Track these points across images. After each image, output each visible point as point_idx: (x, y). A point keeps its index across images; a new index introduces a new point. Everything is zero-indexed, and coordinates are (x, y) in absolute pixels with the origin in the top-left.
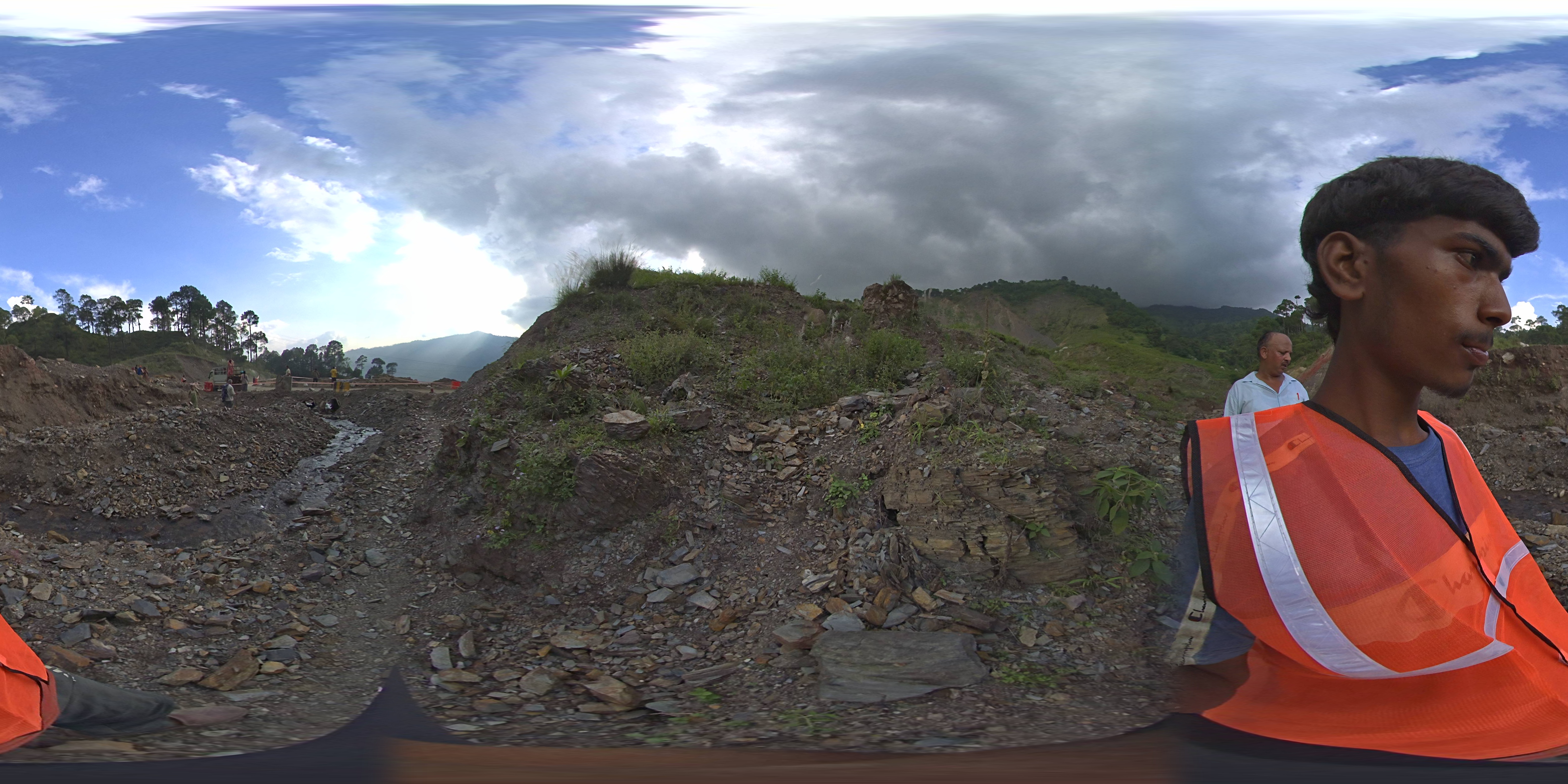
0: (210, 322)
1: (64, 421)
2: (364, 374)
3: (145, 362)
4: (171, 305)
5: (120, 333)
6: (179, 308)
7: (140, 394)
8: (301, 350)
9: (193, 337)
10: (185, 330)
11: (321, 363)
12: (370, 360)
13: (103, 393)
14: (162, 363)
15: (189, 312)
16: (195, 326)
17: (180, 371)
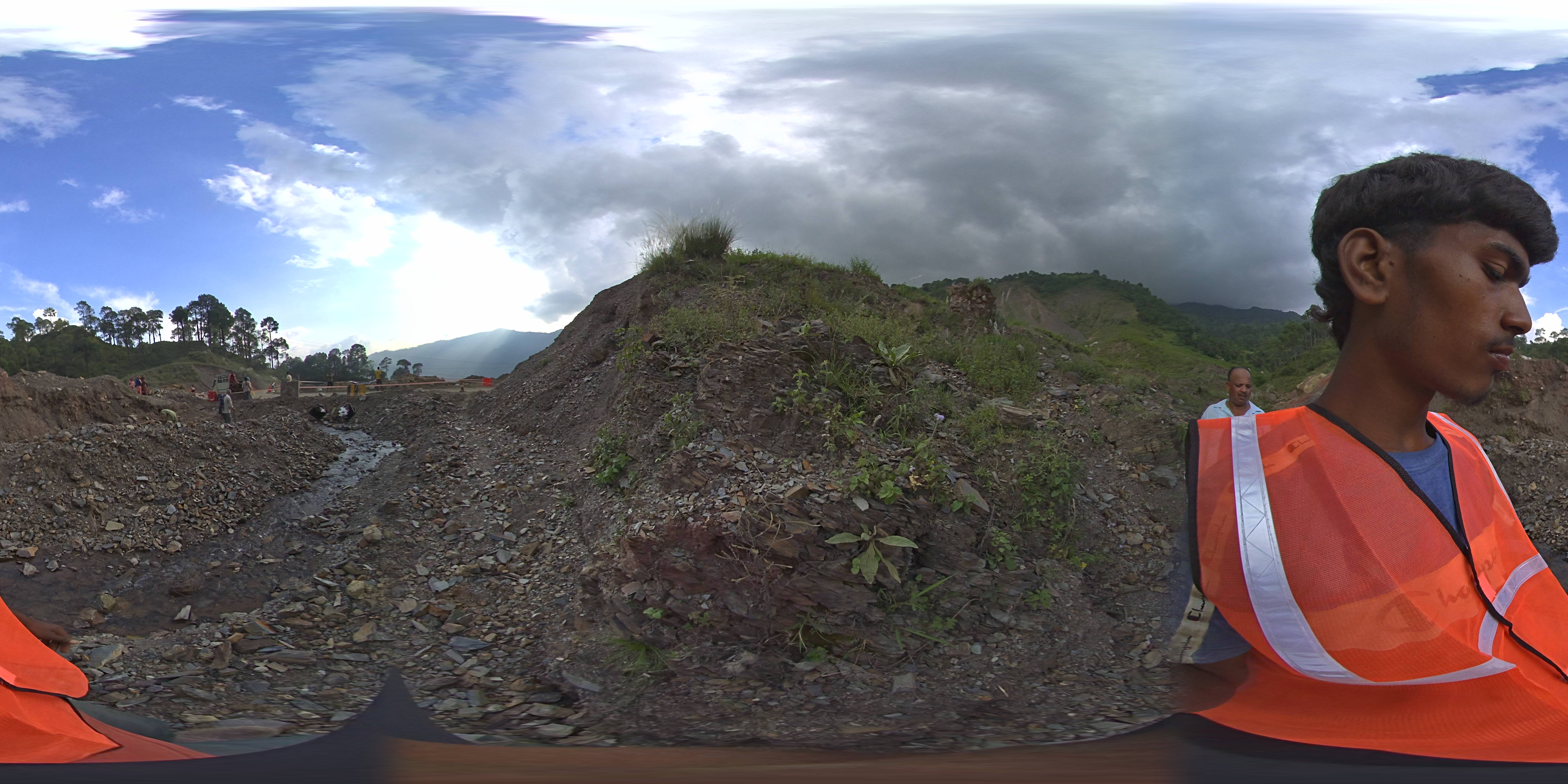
0: (230, 330)
4: (191, 315)
5: (141, 344)
6: (199, 317)
8: (324, 355)
9: (213, 346)
10: (206, 339)
11: (344, 367)
12: (395, 361)
13: (81, 406)
14: (178, 372)
15: (208, 321)
16: (216, 334)
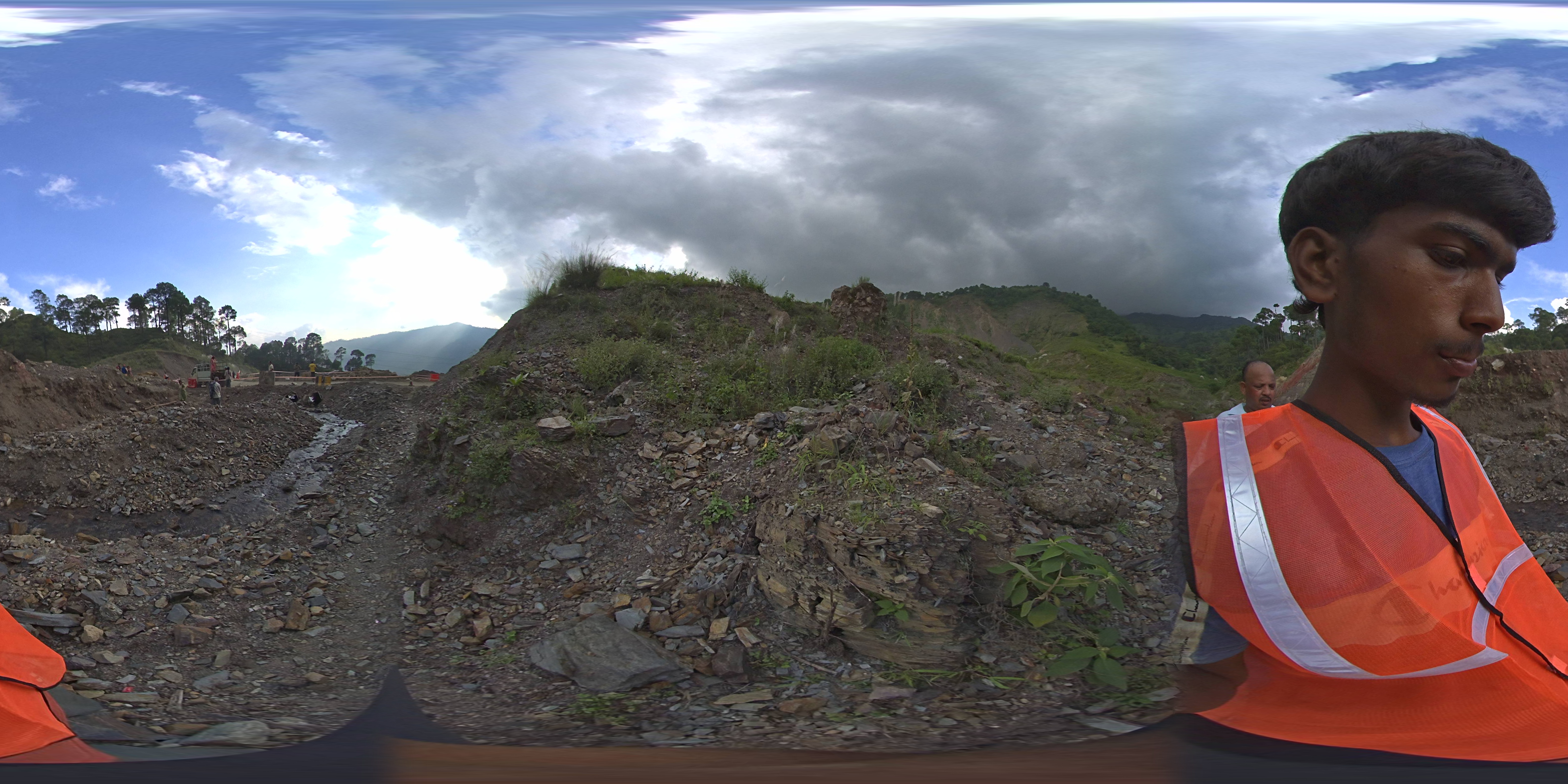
0: (188, 318)
1: (58, 424)
2: (343, 365)
3: (125, 359)
4: (148, 302)
5: (98, 332)
6: (156, 304)
7: (128, 393)
8: (279, 343)
9: (171, 333)
10: (163, 326)
11: (300, 355)
12: (349, 352)
13: (93, 394)
14: (142, 360)
15: (166, 309)
16: (173, 321)
17: (161, 368)
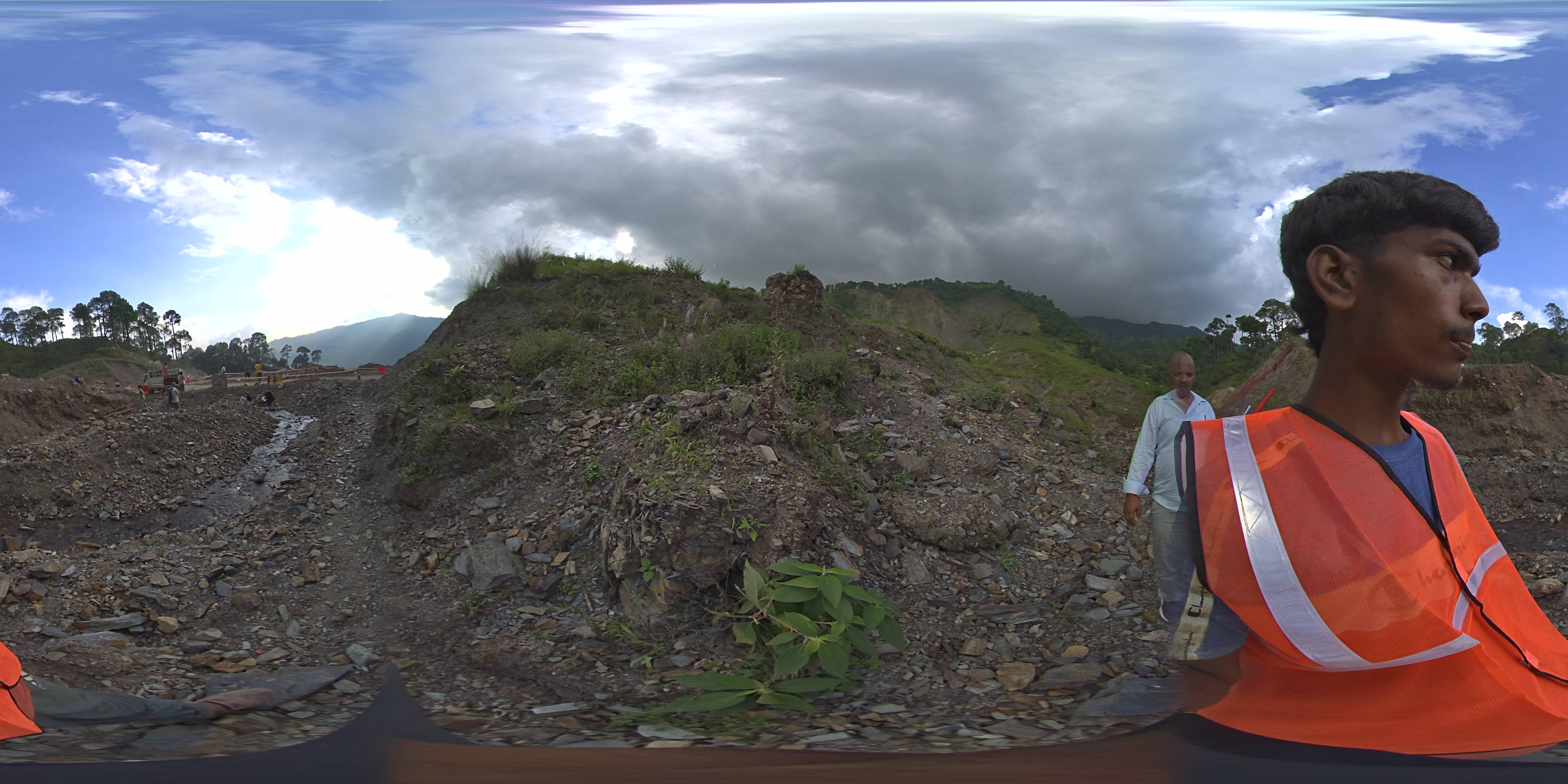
0: (132, 325)
2: (290, 363)
4: (92, 311)
5: (44, 343)
6: (101, 313)
7: (85, 403)
8: (225, 344)
9: (116, 341)
10: (108, 335)
11: (245, 355)
12: (294, 349)
15: (111, 317)
16: (118, 329)
17: (109, 376)
